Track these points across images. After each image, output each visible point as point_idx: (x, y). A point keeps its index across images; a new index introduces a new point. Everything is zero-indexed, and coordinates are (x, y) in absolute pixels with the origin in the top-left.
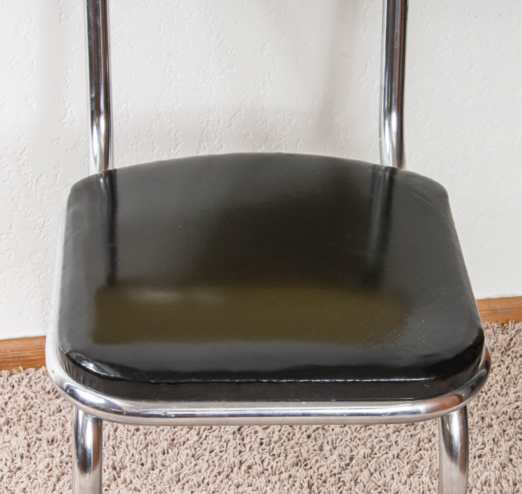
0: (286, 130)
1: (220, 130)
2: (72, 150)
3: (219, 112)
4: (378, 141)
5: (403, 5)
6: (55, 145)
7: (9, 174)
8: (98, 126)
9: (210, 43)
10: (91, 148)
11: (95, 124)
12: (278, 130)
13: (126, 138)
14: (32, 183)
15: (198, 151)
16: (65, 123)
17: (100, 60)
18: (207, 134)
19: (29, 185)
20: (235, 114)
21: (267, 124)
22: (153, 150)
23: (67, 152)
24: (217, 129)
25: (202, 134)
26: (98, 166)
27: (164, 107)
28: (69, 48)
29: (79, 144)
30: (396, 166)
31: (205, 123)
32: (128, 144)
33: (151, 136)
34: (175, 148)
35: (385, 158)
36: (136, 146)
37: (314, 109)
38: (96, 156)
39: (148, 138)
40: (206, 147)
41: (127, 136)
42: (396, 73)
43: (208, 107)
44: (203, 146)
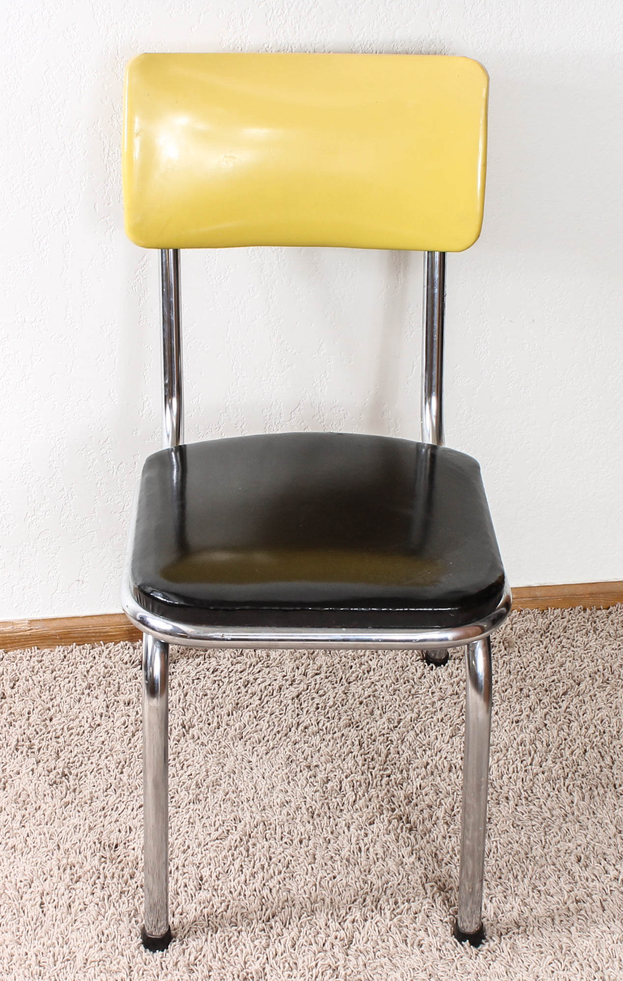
4: (420, 423)
5: (441, 302)
8: (171, 407)
10: (164, 425)
11: (168, 406)
13: (197, 430)
18: (269, 427)
20: (296, 408)
24: (279, 423)
26: (170, 441)
35: (426, 437)
43: (271, 402)
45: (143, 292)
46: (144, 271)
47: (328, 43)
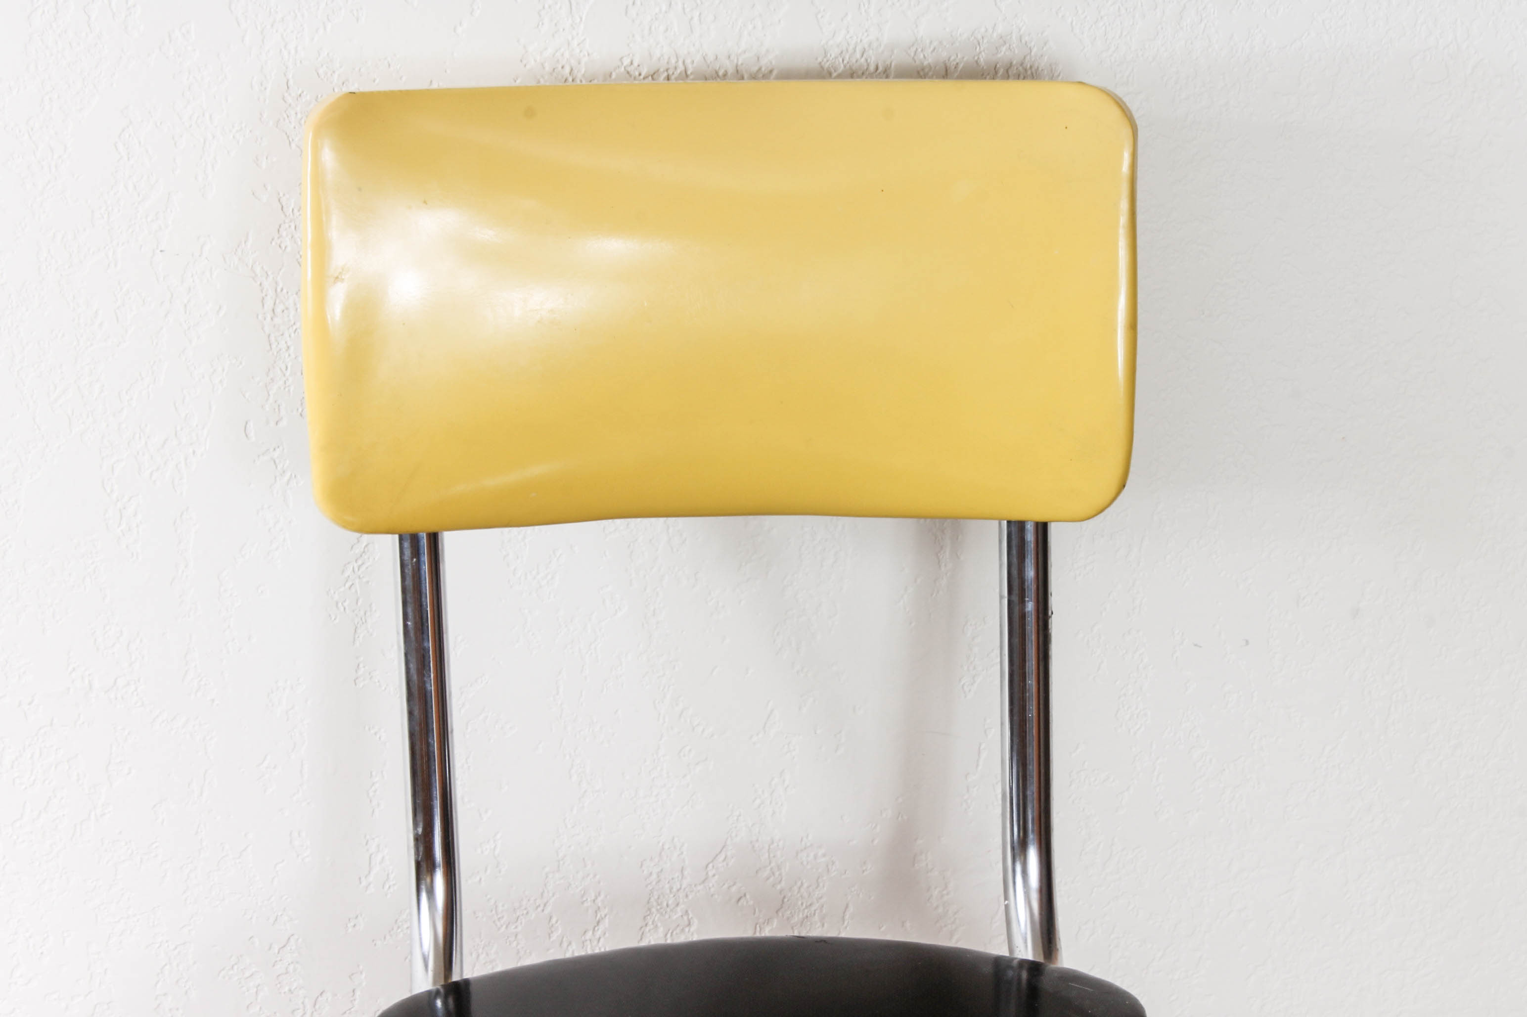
0: (821, 885)
1: (685, 889)
2: (385, 938)
3: (682, 853)
4: (1003, 908)
5: (1041, 632)
6: (350, 930)
7: (257, 992)
8: (431, 892)
9: (660, 714)
10: (416, 937)
11: (423, 887)
12: (805, 885)
13: (494, 912)
14: (304, 1010)
15: (643, 934)
16: (369, 884)
17: (432, 759)
18: (658, 898)
19: (300, 1012)
20: (717, 855)
21: (780, 874)
22: (549, 935)
23: (375, 945)
24: (680, 888)
25: (650, 899)
26: (431, 973)
27: (570, 847)
28: (376, 734)
29: (399, 928)
30: (1040, 959)
31: (654, 876)
32: (499, 924)
33: (545, 905)
34: (594, 929)
35: (1018, 941)
36: (516, 927)
37: (876, 842)
38: (426, 953)
39: (540, 909)
40: (659, 924)
41: (496, 907)
42: (1033, 768)
43: (661, 844)
44: (653, 924)
45: (362, 613)
46: (363, 568)
47: (768, 51)
